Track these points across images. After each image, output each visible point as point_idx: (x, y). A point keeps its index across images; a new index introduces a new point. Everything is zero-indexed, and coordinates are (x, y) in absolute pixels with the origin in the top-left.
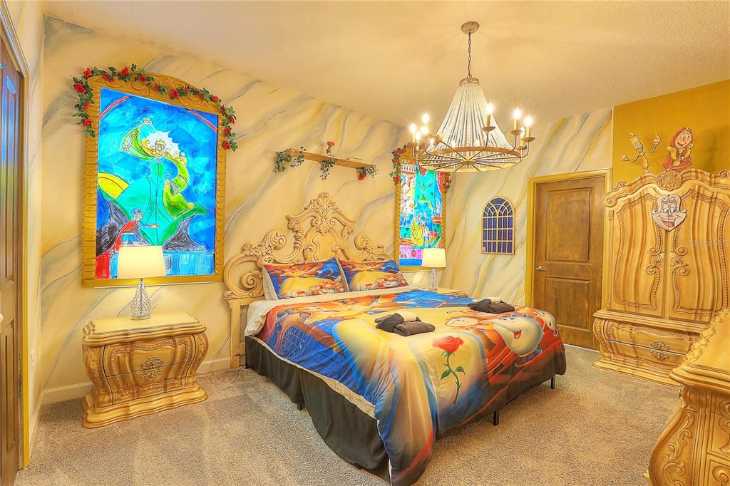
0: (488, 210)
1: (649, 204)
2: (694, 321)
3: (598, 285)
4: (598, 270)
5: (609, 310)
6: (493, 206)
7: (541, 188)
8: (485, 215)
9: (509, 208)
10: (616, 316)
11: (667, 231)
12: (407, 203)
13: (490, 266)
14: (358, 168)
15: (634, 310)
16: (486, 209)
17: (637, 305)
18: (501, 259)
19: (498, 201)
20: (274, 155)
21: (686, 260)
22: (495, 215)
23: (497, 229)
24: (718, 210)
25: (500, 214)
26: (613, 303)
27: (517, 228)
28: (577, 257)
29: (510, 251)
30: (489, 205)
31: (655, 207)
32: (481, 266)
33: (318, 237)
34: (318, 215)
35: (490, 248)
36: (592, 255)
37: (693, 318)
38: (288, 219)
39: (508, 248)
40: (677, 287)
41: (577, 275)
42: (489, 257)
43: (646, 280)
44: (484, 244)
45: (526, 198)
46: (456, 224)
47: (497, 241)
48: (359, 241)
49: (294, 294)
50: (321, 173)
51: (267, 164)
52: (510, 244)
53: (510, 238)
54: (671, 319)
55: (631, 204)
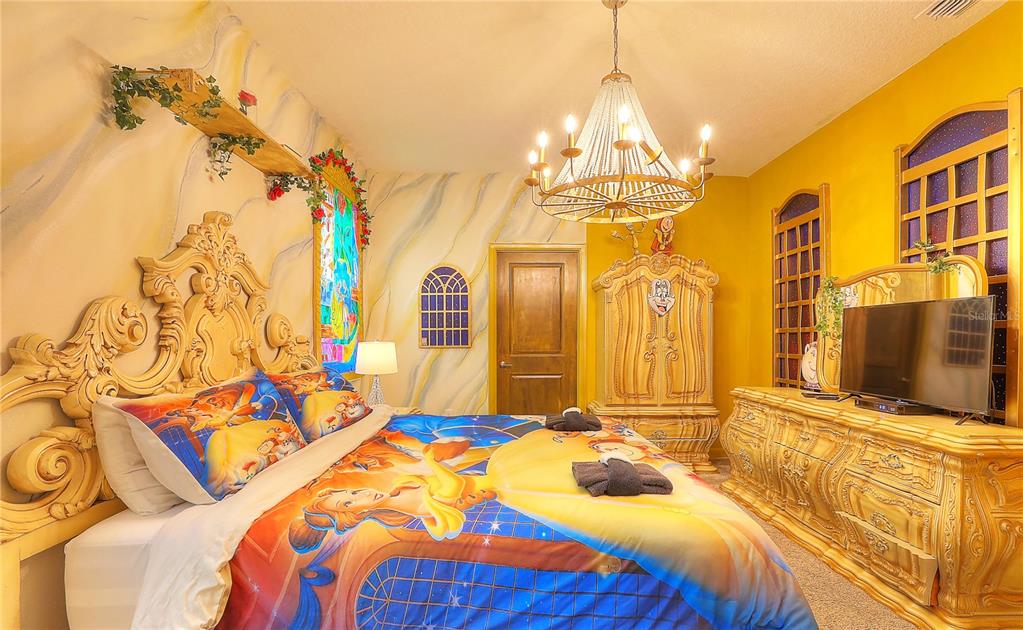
0: (429, 283)
1: (644, 286)
2: (683, 405)
3: (572, 379)
4: (572, 361)
5: (607, 406)
6: (437, 277)
7: (505, 259)
8: (424, 290)
9: (463, 282)
10: (620, 411)
11: (660, 316)
13: (434, 368)
14: (268, 174)
15: (633, 402)
16: (426, 282)
17: (637, 396)
18: (451, 354)
19: (444, 271)
21: (677, 344)
22: (441, 290)
23: (445, 311)
24: (697, 296)
25: (448, 290)
27: (474, 311)
28: (548, 347)
29: (465, 342)
30: (430, 276)
31: (649, 291)
32: (418, 366)
34: (208, 265)
35: (433, 339)
36: (563, 346)
37: (681, 402)
38: (143, 269)
39: (462, 339)
40: (670, 372)
41: (548, 369)
42: (432, 352)
43: (643, 368)
44: (424, 334)
45: (486, 271)
46: (373, 303)
47: (445, 329)
48: (276, 329)
52: (465, 333)
53: (465, 325)
54: (664, 405)
55: (628, 286)
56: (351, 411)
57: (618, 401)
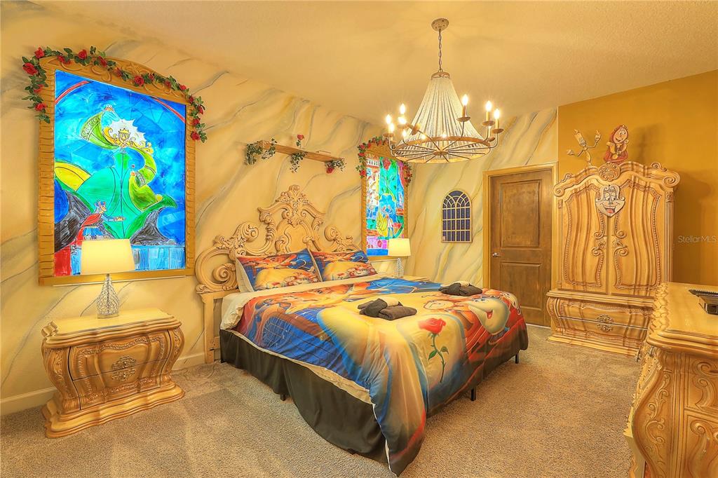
0: (447, 202)
1: (593, 193)
2: (634, 296)
3: (548, 268)
4: (548, 254)
5: (559, 290)
6: (451, 198)
7: (495, 181)
8: (444, 207)
9: (467, 200)
10: (567, 295)
11: (609, 217)
12: (373, 196)
13: (450, 255)
14: (326, 162)
15: (581, 288)
16: (445, 201)
17: (585, 284)
18: (460, 247)
19: (455, 193)
20: (244, 147)
21: (625, 242)
22: (453, 206)
23: (456, 219)
24: (651, 198)
25: (458, 205)
26: (564, 283)
27: (474, 218)
28: (529, 243)
29: (468, 239)
30: (447, 197)
31: (598, 196)
32: (441, 254)
33: (290, 229)
34: (289, 207)
35: (449, 237)
36: (541, 242)
37: (632, 293)
38: (260, 211)
39: (466, 237)
40: (618, 266)
41: (528, 260)
42: (449, 245)
43: (591, 262)
44: (444, 234)
45: (481, 191)
46: (418, 215)
47: (456, 231)
48: (329, 233)
49: (270, 285)
50: (290, 166)
51: (237, 156)
52: (468, 233)
53: (468, 227)
54: (614, 294)
55: (577, 193)
56: (359, 272)
57: (567, 286)
